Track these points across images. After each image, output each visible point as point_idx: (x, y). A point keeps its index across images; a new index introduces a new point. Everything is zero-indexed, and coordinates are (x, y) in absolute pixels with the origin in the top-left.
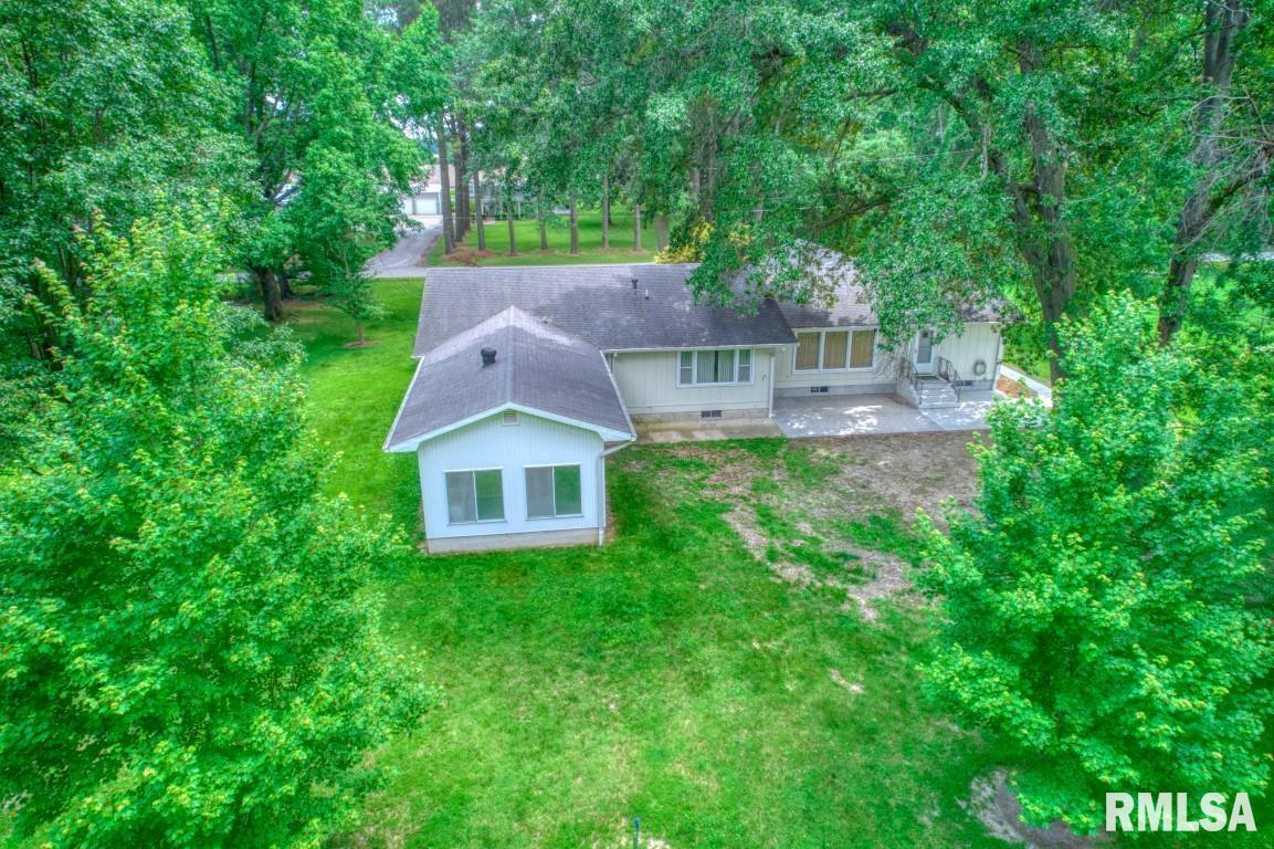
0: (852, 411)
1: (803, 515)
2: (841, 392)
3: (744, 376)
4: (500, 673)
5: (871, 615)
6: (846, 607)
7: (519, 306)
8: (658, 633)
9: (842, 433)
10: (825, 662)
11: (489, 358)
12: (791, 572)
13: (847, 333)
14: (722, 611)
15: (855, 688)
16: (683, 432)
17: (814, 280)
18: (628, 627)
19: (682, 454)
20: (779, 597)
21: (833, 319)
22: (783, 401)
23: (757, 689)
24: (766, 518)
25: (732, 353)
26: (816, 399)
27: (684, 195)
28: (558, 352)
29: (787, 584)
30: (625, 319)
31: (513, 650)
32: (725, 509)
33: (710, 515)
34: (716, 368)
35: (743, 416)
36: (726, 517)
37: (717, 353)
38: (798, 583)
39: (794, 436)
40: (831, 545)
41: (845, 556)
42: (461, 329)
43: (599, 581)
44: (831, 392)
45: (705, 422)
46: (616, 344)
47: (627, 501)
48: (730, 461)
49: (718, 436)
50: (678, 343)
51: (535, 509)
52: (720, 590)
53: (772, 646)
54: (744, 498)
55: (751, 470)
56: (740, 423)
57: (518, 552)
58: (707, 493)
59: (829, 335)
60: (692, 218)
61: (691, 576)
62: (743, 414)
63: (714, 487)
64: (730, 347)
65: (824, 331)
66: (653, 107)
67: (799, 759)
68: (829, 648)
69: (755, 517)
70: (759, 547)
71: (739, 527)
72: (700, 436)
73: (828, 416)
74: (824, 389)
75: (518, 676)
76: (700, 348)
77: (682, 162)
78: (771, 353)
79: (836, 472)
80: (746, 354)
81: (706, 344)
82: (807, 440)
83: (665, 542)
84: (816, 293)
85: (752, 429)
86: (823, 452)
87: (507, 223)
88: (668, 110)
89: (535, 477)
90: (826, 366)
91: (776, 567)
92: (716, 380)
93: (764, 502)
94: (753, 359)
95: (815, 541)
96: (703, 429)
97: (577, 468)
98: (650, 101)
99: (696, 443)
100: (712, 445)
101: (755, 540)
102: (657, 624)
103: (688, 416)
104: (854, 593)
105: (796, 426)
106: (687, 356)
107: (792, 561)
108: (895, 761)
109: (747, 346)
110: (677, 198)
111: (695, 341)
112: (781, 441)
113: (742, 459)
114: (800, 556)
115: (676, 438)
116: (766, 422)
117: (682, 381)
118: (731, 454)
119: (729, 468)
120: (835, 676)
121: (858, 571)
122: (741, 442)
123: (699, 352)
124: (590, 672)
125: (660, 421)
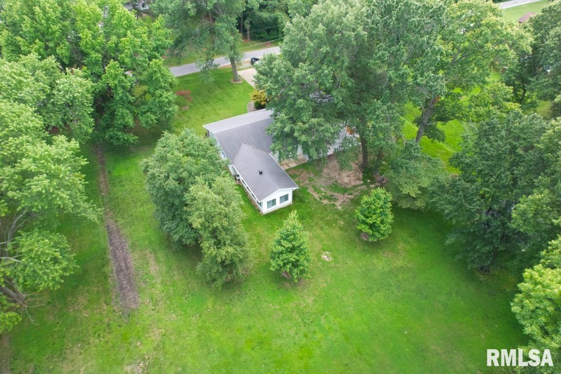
1: (321, 186)
5: (340, 208)
6: (336, 207)
10: (337, 219)
11: (261, 173)
12: (325, 202)
14: (318, 213)
15: (342, 223)
16: (286, 164)
19: (291, 173)
20: (325, 208)
23: (329, 227)
24: (316, 189)
29: (325, 205)
32: (307, 188)
36: (308, 190)
38: (327, 204)
40: (329, 193)
41: (332, 196)
42: (236, 154)
45: (289, 160)
48: (301, 173)
49: (295, 165)
51: (281, 202)
52: (316, 209)
53: (328, 218)
54: (309, 184)
55: (306, 175)
57: (279, 210)
58: (302, 184)
61: (310, 207)
67: (340, 236)
68: (336, 216)
69: (313, 189)
71: (312, 193)
72: (291, 166)
79: (322, 171)
85: (300, 160)
89: (281, 198)
91: (322, 201)
93: (313, 184)
95: (325, 193)
96: (290, 163)
97: (288, 194)
99: (292, 168)
100: (295, 168)
101: (316, 196)
104: (336, 204)
107: (324, 199)
112: (308, 164)
113: (303, 172)
114: (326, 198)
115: (286, 167)
118: (300, 170)
119: (302, 176)
120: (339, 221)
121: (335, 199)
122: (301, 166)
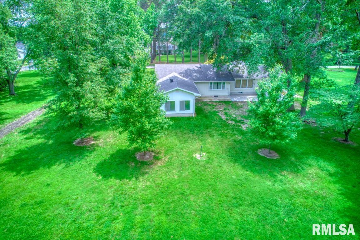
0: (247, 97)
1: (234, 114)
2: (245, 93)
3: (223, 88)
4: (177, 133)
5: (245, 129)
6: (240, 128)
7: (175, 72)
8: (204, 129)
9: (244, 101)
10: (235, 134)
11: (172, 81)
12: (230, 122)
13: (247, 80)
14: (217, 127)
15: (240, 138)
16: (210, 100)
17: (240, 68)
18: (199, 128)
19: (210, 103)
20: (228, 125)
21: (244, 77)
22: (232, 94)
23: (222, 137)
24: (226, 114)
25: (221, 83)
26: (239, 95)
27: (212, 49)
28: (185, 81)
30: (198, 75)
31: (178, 131)
32: (218, 112)
33: (215, 113)
34: (217, 86)
35: (223, 97)
36: (218, 114)
37: (218, 83)
38: (232, 124)
39: (234, 101)
40: (239, 119)
41: (241, 120)
42: (164, 76)
43: (193, 122)
44: (243, 93)
45: (215, 98)
46: (196, 80)
47: (199, 110)
48: (220, 105)
49: (217, 100)
50: (210, 80)
51: (181, 109)
52: (216, 124)
53: (225, 132)
54: (222, 111)
55: (224, 106)
56: (222, 98)
57: (178, 117)
58: (215, 110)
59: (243, 80)
60: (213, 53)
61: (211, 122)
62: (223, 96)
63: (216, 109)
64: (220, 82)
65: (242, 79)
66: (206, 33)
67: (229, 145)
68: (236, 132)
69: (224, 114)
70: (224, 118)
71: (221, 115)
72: (213, 100)
73: (242, 98)
74: (242, 92)
75: (180, 134)
76: (214, 82)
77: (212, 42)
78: (229, 83)
79: (242, 107)
80: (224, 83)
81: (215, 81)
82: (236, 102)
83: (206, 117)
84: (240, 70)
85: (225, 99)
86: (240, 104)
87: (166, 55)
88: (209, 34)
89: (181, 102)
90: (242, 87)
91: (228, 121)
92: (217, 89)
93: (226, 111)
94: (225, 84)
95: (236, 118)
96: (214, 99)
97: (190, 101)
98: (206, 32)
99: (213, 102)
100: (216, 102)
101: (224, 117)
102: (204, 128)
103: (211, 96)
104: (242, 125)
105: (235, 99)
106: (211, 83)
107: (231, 121)
108: (245, 147)
109: (224, 81)
110: (210, 50)
111: (213, 80)
112: (231, 102)
113: (222, 104)
115: (208, 101)
116: (228, 98)
117: (210, 89)
118: (220, 103)
119: (219, 106)
120: (236, 136)
121: (243, 123)
122: (222, 102)
123: (214, 83)
124: (192, 134)
125: (205, 97)
